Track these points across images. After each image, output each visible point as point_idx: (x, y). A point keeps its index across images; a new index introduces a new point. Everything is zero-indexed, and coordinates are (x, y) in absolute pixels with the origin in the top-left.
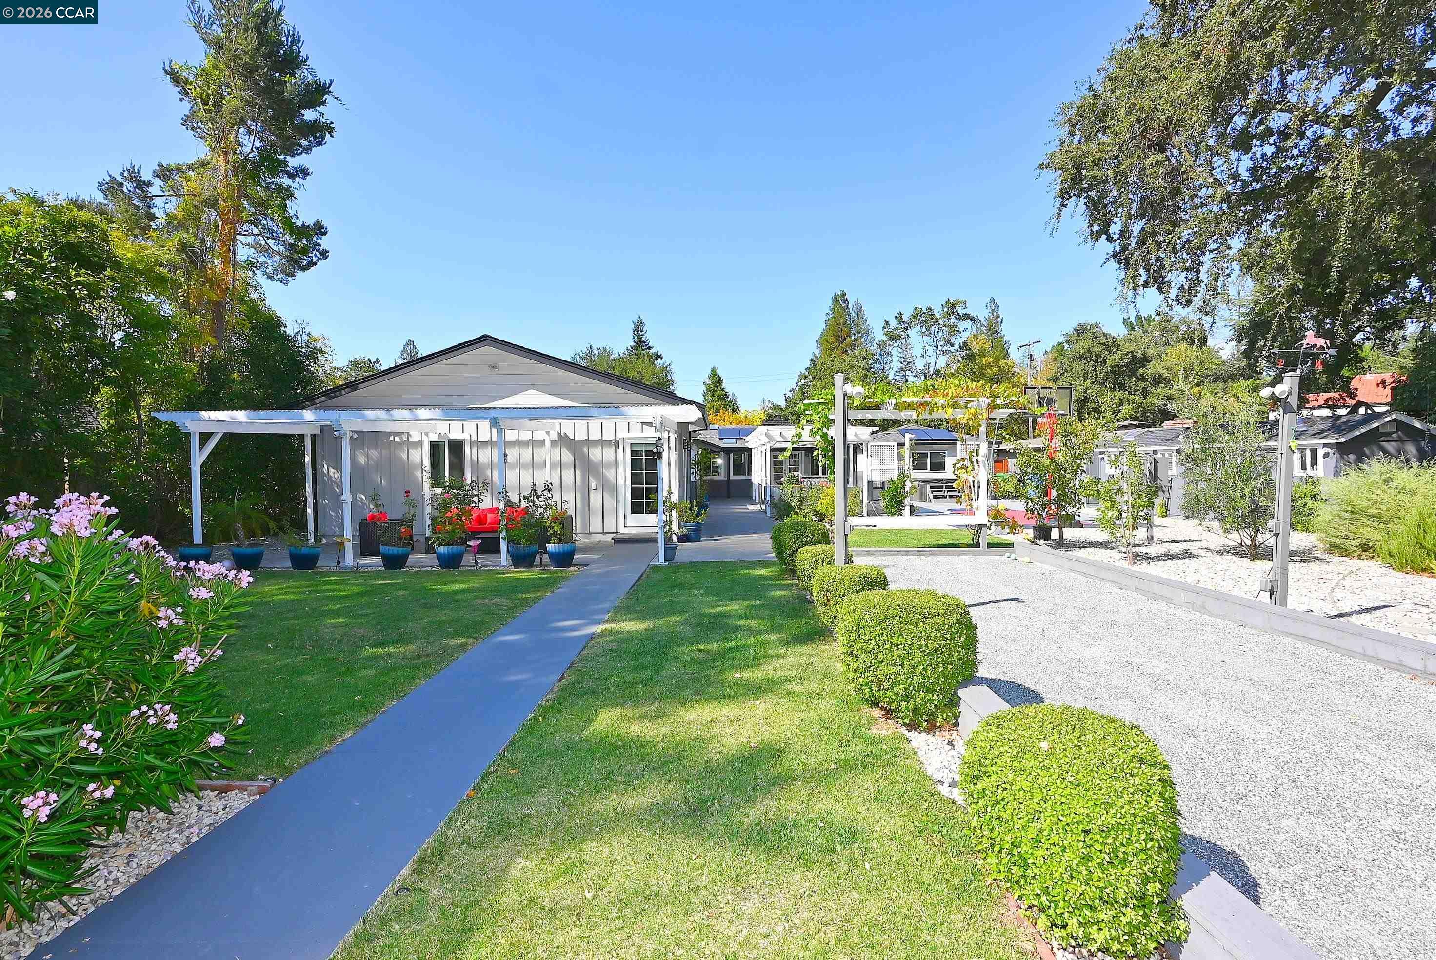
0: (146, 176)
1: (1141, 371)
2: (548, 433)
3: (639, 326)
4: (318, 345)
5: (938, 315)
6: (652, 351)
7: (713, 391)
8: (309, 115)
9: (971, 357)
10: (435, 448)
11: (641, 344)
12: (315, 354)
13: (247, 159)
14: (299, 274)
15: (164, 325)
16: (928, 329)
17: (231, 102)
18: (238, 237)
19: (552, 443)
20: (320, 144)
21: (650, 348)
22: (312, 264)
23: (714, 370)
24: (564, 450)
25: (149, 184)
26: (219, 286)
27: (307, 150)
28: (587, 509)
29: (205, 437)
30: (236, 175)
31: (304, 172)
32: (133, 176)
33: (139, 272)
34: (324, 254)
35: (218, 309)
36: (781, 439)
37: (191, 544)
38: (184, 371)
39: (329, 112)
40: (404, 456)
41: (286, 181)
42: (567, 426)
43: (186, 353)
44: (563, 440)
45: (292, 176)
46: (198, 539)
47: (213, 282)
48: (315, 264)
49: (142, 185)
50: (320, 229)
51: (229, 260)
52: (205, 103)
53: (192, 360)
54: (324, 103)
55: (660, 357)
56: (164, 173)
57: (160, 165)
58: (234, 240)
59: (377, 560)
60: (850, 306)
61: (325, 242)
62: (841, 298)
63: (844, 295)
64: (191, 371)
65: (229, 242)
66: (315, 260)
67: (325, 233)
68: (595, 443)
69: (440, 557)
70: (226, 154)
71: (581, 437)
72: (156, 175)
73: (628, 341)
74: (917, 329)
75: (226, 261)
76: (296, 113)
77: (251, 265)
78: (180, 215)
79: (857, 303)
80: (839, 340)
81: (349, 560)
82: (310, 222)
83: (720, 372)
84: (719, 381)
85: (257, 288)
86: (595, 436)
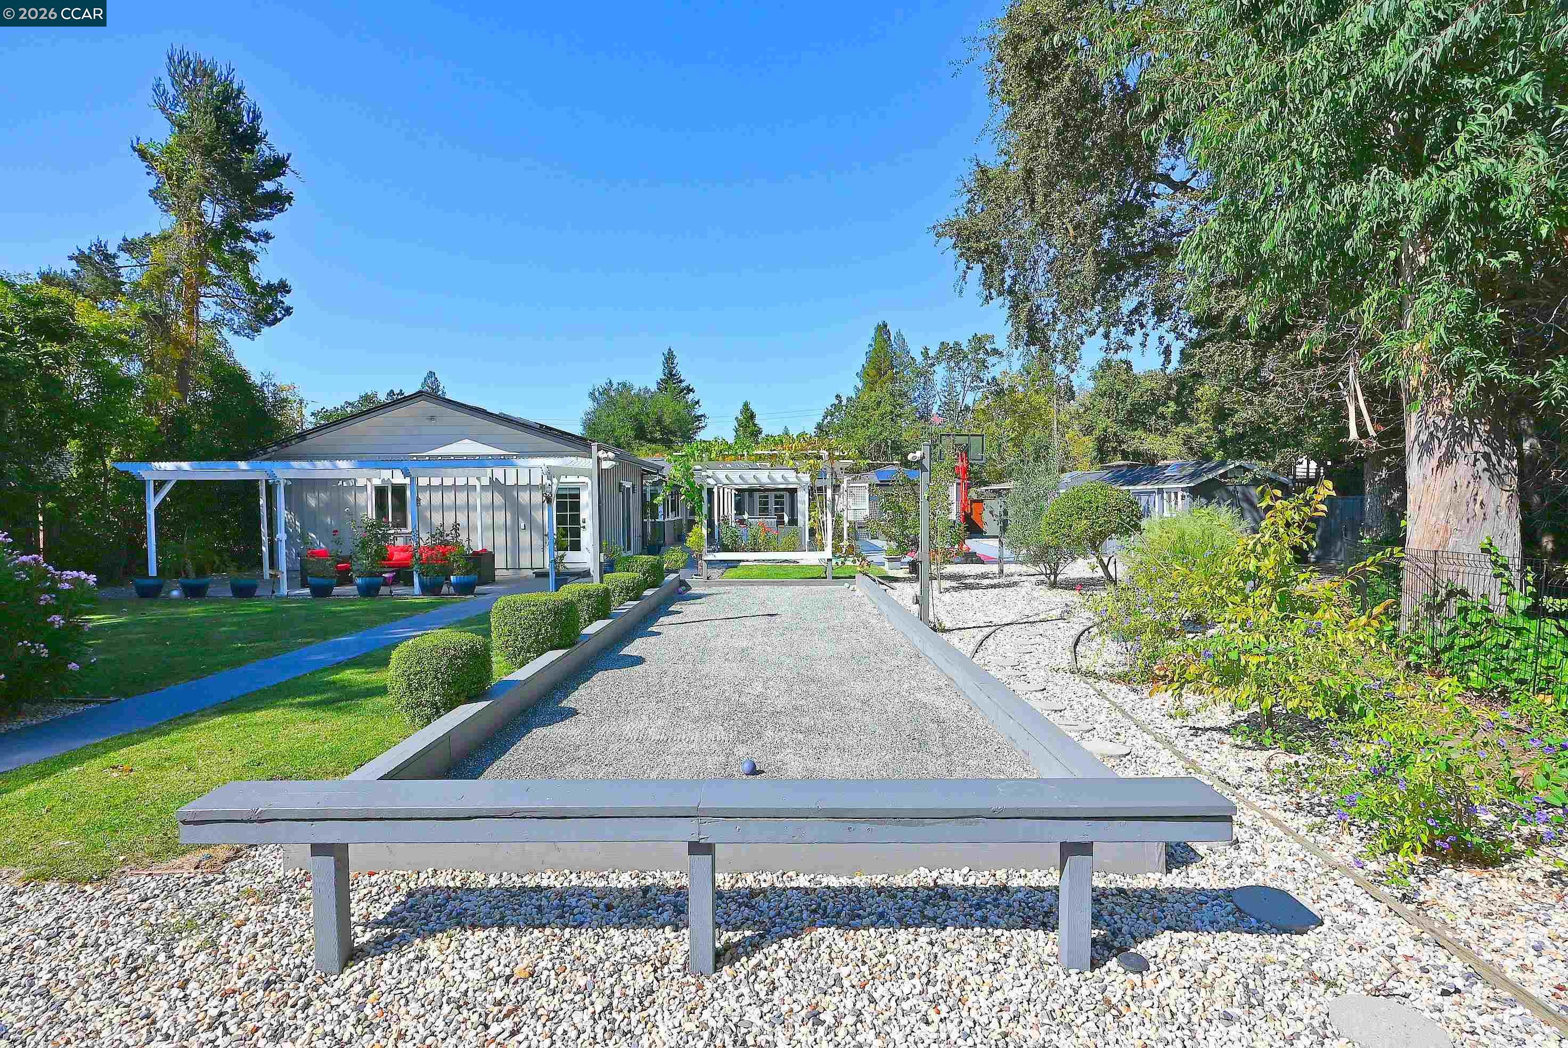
0: (112, 250)
1: (1161, 409)
2: (478, 479)
3: (669, 358)
4: (284, 395)
5: (966, 349)
6: (684, 384)
7: (745, 427)
8: (269, 186)
9: (1000, 393)
10: (380, 492)
11: (671, 376)
12: (282, 403)
13: (209, 229)
14: (266, 330)
15: (128, 384)
16: (957, 364)
17: (194, 178)
18: (202, 299)
19: (482, 487)
20: (281, 210)
21: (681, 381)
22: (276, 320)
23: (746, 405)
24: (496, 494)
25: (115, 256)
26: (183, 345)
27: (268, 217)
28: (516, 548)
29: (159, 485)
30: (199, 244)
31: (267, 237)
32: (100, 249)
33: (104, 339)
34: (288, 311)
35: (183, 366)
36: (740, 481)
37: (146, 575)
38: (146, 424)
39: (286, 182)
40: (351, 499)
41: (249, 245)
42: (499, 473)
43: (150, 407)
44: (495, 485)
45: (254, 240)
46: (153, 571)
47: (178, 343)
48: (280, 320)
49: (108, 257)
50: (283, 287)
51: (193, 321)
52: (169, 178)
53: (156, 414)
54: (284, 173)
55: (692, 390)
56: (128, 246)
57: (125, 240)
58: (197, 302)
59: (307, 591)
60: (892, 338)
61: (288, 300)
62: (883, 329)
63: (885, 326)
64: (152, 423)
65: (194, 303)
66: (279, 316)
67: (288, 292)
68: (524, 487)
69: (359, 588)
70: (189, 225)
71: (511, 481)
72: (120, 248)
73: (658, 373)
74: (944, 364)
75: (190, 323)
76: (256, 184)
77: (216, 322)
78: (145, 283)
79: (899, 334)
80: (880, 373)
81: (284, 590)
82: (275, 281)
83: (752, 407)
84: (752, 416)
85: (224, 343)
86: (524, 481)
